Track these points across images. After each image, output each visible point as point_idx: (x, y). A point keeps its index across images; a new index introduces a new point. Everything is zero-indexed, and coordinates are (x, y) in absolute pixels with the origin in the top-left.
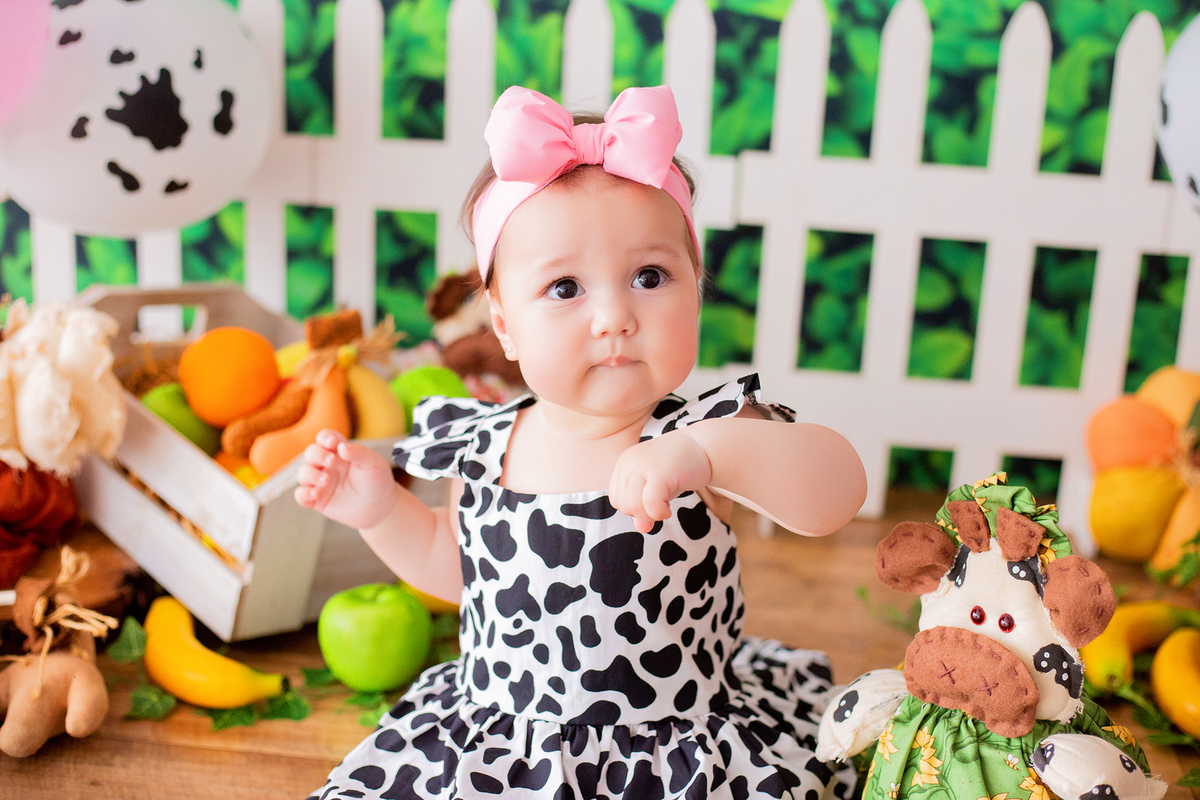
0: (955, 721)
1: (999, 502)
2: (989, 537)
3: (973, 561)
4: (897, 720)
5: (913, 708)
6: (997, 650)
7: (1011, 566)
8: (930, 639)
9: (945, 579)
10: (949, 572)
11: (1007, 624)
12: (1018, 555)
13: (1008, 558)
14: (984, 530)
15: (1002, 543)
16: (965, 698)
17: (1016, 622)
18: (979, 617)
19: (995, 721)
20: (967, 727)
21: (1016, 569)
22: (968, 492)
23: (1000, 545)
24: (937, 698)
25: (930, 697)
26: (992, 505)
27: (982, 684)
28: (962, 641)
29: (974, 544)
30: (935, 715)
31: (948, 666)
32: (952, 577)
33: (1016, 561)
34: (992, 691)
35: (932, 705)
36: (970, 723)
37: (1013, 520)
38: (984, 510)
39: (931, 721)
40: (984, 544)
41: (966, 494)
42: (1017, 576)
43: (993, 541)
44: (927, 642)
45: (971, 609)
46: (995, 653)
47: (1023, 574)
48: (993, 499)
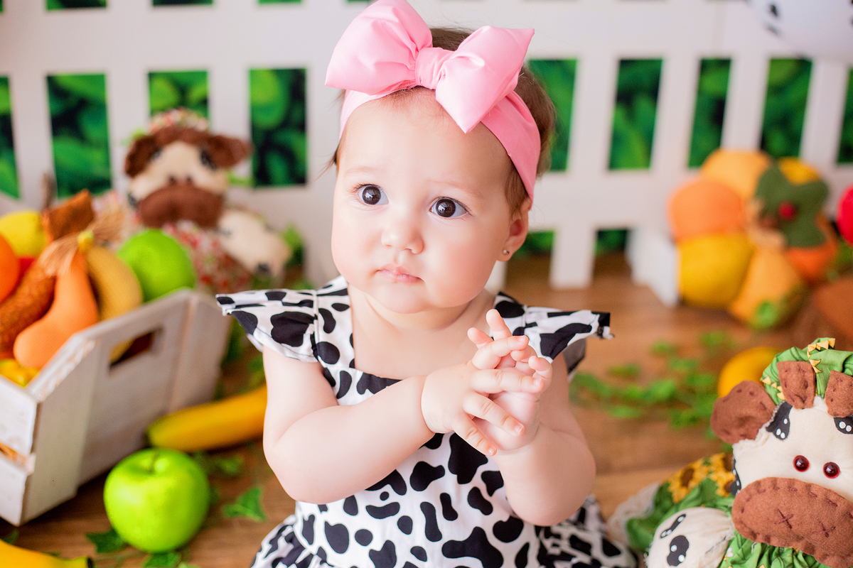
0: (788, 556)
1: (830, 365)
2: (815, 395)
3: (796, 416)
4: (734, 563)
5: (746, 549)
6: (832, 498)
7: (837, 421)
8: (762, 488)
9: (763, 431)
10: (768, 424)
11: (832, 471)
12: (844, 412)
13: (835, 414)
14: (811, 388)
15: (830, 401)
16: (799, 538)
17: (841, 469)
18: (802, 465)
19: (825, 556)
20: (799, 562)
21: (842, 425)
22: (798, 354)
23: (827, 404)
24: (768, 538)
25: (760, 537)
26: (823, 367)
27: (819, 528)
28: (796, 490)
29: (798, 401)
30: (767, 553)
31: (785, 514)
32: (772, 429)
33: (842, 417)
34: (830, 533)
35: (762, 544)
36: (800, 557)
37: (846, 382)
38: (816, 371)
39: (765, 559)
40: (808, 401)
41: (796, 356)
42: (844, 431)
43: (818, 400)
44: (759, 492)
45: (793, 458)
46: (831, 500)
47: (849, 428)
48: (826, 362)
